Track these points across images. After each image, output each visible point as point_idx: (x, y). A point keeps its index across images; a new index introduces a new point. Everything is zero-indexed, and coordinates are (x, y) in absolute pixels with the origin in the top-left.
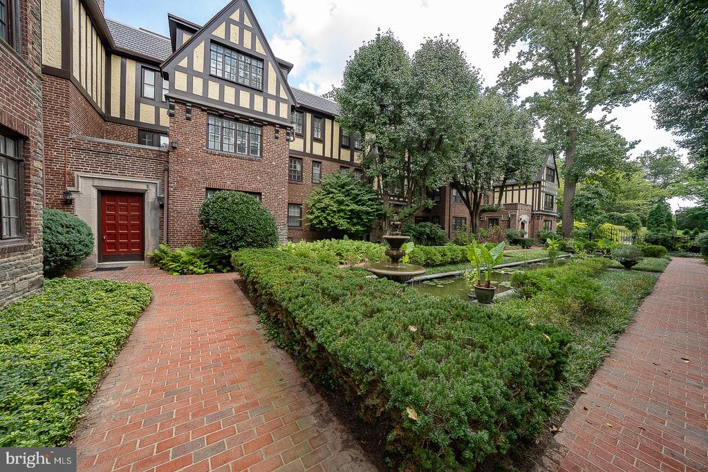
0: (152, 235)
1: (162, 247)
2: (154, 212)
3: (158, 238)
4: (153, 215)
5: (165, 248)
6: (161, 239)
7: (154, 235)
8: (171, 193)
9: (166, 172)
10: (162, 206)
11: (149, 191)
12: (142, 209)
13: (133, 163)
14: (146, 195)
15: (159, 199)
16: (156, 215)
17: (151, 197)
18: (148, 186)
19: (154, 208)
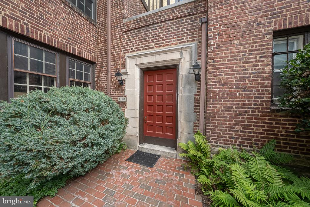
0: (185, 120)
1: (199, 139)
2: (188, 87)
3: (192, 124)
4: (187, 92)
5: (201, 140)
6: (196, 126)
7: (188, 120)
8: (211, 55)
9: (204, 26)
10: (197, 78)
11: (182, 60)
12: (175, 85)
13: (167, 30)
14: (180, 66)
15: (196, 67)
16: (190, 92)
17: (185, 68)
18: (182, 54)
19: (188, 82)
